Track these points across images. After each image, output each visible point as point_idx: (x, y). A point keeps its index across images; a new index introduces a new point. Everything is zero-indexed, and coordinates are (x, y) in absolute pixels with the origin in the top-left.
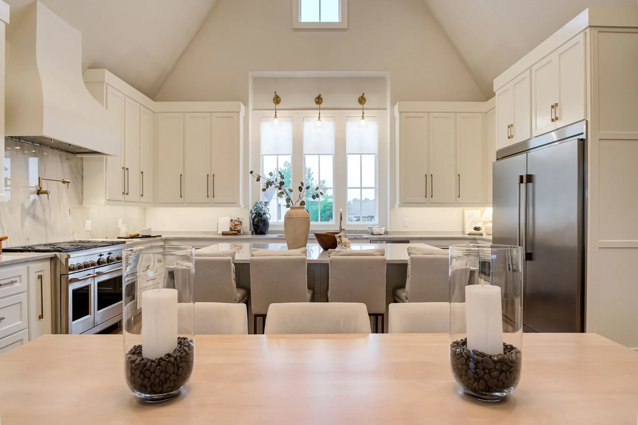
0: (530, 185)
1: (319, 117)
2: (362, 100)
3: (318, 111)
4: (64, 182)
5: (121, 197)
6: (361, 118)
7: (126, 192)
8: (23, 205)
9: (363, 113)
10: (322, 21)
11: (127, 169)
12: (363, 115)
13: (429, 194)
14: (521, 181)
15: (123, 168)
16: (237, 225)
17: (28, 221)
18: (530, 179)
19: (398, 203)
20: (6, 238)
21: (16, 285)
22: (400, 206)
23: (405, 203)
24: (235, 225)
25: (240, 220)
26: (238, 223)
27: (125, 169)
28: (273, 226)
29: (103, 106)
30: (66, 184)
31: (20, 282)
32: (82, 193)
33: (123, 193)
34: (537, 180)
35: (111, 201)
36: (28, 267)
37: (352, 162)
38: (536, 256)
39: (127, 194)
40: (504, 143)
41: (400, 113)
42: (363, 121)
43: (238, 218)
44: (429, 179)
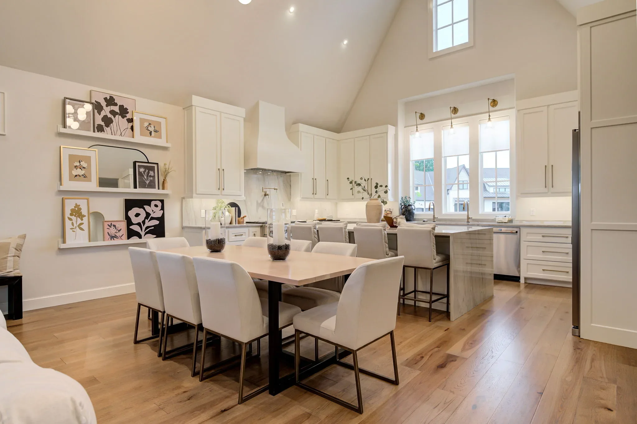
1: (452, 125)
2: (494, 103)
3: (454, 120)
4: (275, 189)
5: (312, 196)
6: (488, 120)
7: (315, 193)
8: (257, 202)
9: (489, 116)
10: (454, 45)
11: (316, 179)
12: (489, 118)
13: (549, 184)
15: (313, 179)
16: (389, 214)
17: (260, 209)
20: (246, 216)
21: (243, 236)
23: (525, 194)
24: (387, 214)
25: (391, 210)
26: (389, 212)
27: (314, 179)
29: (299, 148)
30: (276, 190)
31: (245, 235)
32: (290, 194)
33: (313, 194)
35: (304, 198)
36: (249, 229)
39: (316, 194)
41: (518, 111)
42: (490, 122)
43: (390, 209)
44: (549, 170)
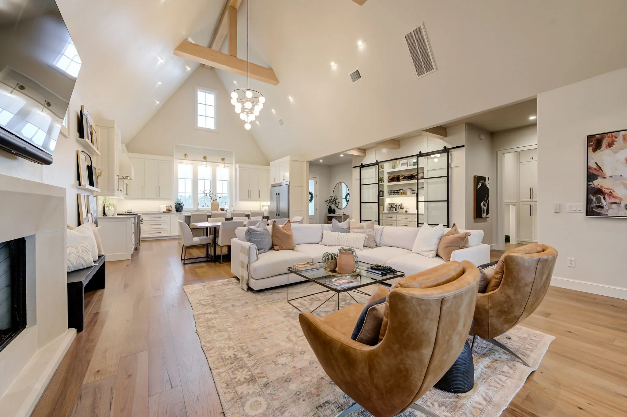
0: (279, 195)
1: (206, 165)
2: (223, 159)
3: (206, 162)
10: (207, 127)
12: (223, 166)
13: (249, 197)
14: (277, 194)
16: (169, 208)
18: (279, 194)
19: (238, 200)
22: (239, 201)
23: (241, 200)
28: (185, 209)
34: (281, 194)
37: (218, 184)
38: (280, 215)
40: (273, 183)
41: (239, 168)
42: (224, 168)
43: (170, 206)
44: (249, 191)
